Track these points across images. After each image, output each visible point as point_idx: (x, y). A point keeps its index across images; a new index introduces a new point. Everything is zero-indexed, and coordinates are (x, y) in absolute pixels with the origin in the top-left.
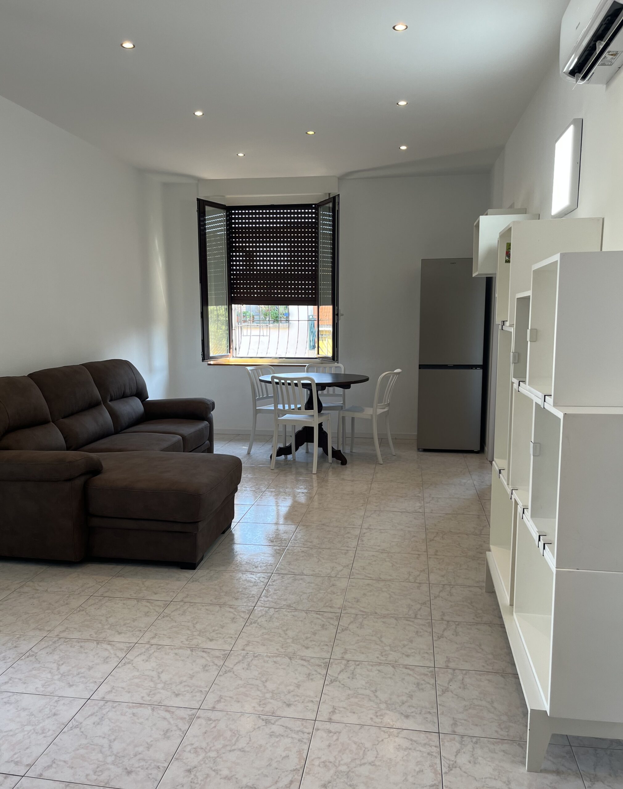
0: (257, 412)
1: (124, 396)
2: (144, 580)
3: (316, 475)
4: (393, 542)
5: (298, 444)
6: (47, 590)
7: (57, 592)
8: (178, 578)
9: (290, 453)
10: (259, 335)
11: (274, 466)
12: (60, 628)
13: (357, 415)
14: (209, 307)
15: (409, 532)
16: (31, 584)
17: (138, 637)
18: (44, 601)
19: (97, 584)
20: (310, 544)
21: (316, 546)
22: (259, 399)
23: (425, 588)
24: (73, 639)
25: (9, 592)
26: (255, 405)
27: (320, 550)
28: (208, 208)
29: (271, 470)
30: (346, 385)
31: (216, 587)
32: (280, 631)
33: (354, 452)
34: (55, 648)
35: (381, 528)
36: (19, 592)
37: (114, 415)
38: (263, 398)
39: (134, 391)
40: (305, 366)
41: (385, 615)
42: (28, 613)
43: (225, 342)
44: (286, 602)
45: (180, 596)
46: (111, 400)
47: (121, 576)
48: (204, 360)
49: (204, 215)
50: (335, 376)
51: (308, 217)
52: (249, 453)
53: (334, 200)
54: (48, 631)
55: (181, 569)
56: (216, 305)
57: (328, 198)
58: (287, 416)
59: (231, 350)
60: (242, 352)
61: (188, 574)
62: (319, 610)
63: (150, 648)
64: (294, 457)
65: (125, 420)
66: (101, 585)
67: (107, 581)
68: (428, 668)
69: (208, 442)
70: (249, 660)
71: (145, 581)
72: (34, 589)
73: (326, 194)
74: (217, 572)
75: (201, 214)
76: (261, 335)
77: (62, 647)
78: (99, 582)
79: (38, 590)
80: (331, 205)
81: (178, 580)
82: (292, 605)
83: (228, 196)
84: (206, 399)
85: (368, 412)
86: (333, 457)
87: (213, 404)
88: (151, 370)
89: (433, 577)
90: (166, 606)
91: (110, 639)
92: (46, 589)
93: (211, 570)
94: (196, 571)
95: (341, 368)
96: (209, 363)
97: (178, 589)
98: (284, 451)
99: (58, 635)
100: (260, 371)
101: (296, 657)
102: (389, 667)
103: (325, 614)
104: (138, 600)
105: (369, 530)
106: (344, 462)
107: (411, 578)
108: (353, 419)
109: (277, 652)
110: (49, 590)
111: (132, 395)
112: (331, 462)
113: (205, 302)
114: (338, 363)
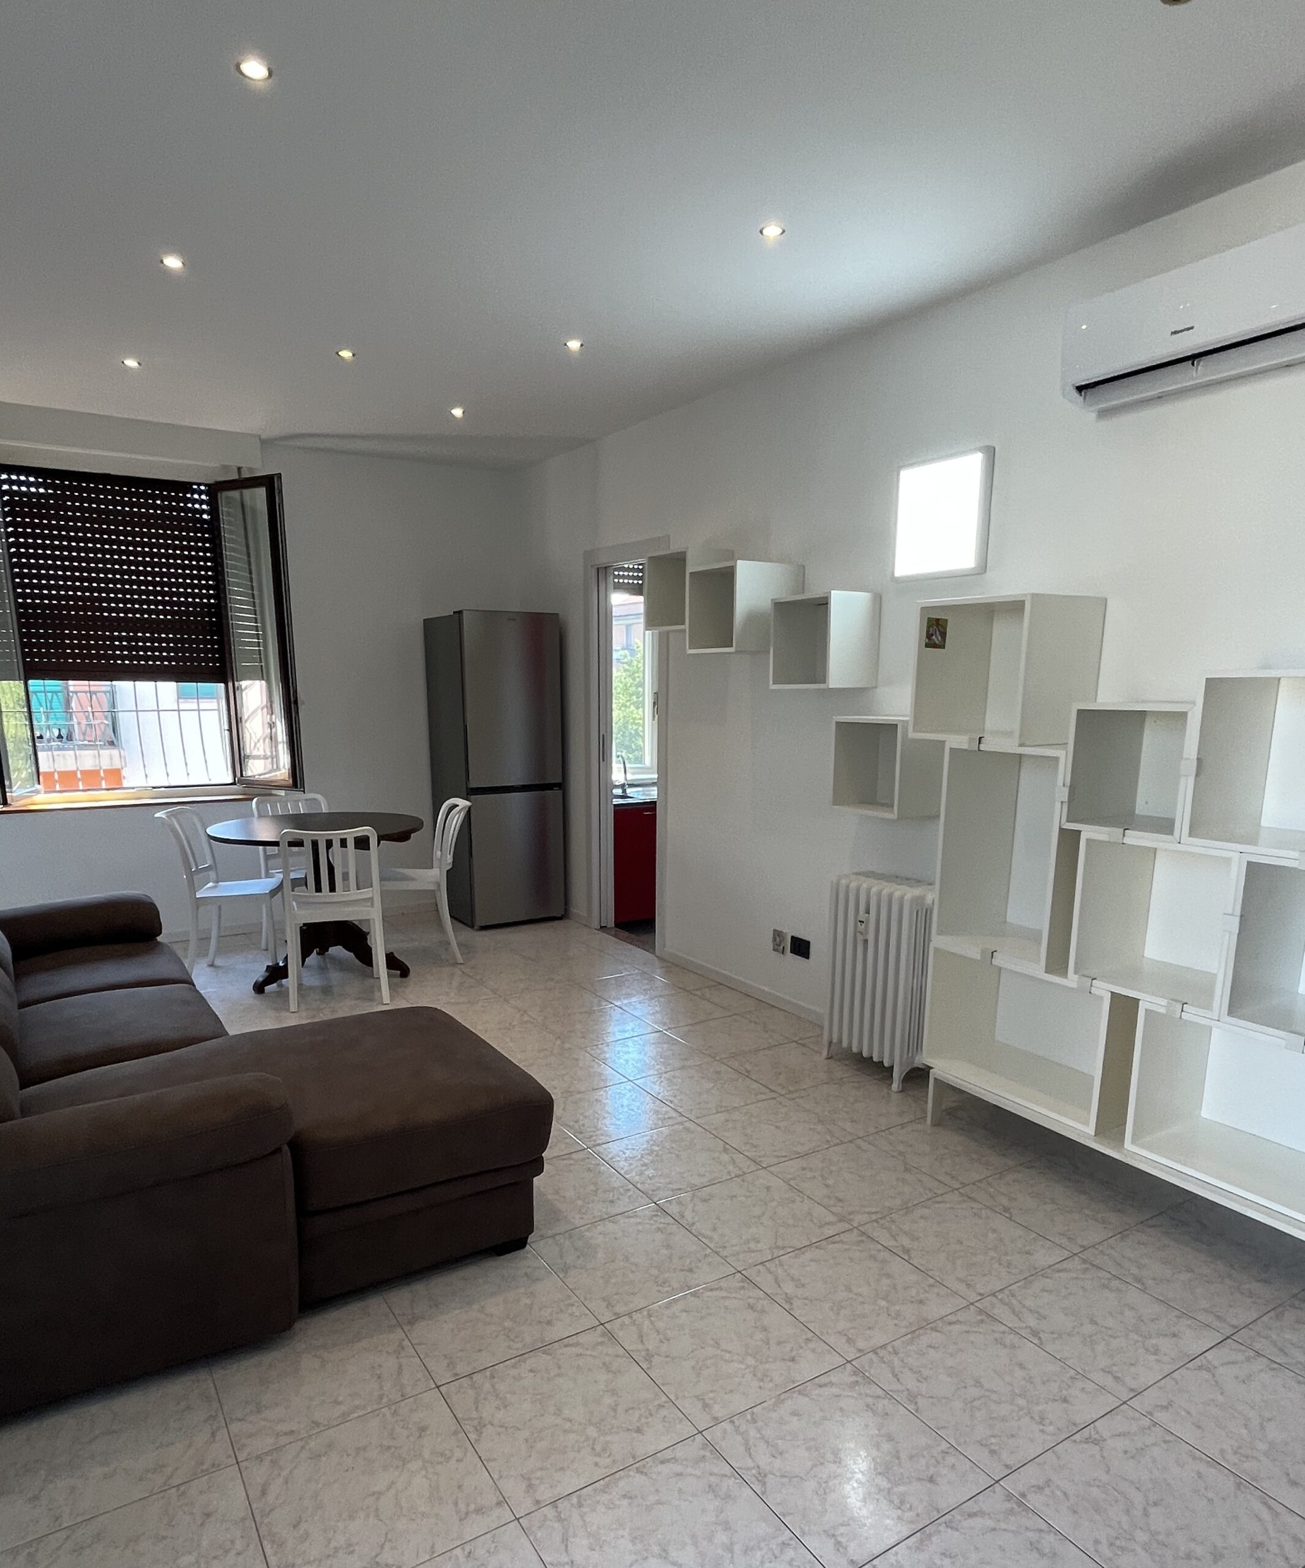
0: (198, 903)
2: (476, 1306)
8: (527, 1274)
26: (193, 890)
44: (761, 1242)
47: (415, 1319)
53: (271, 484)
55: (499, 1256)
61: (526, 1261)
71: (483, 1308)
74: (566, 1236)
81: (534, 1279)
82: (779, 1245)
93: (554, 1238)
94: (529, 1248)
107: (828, 1137)
114: (304, 791)
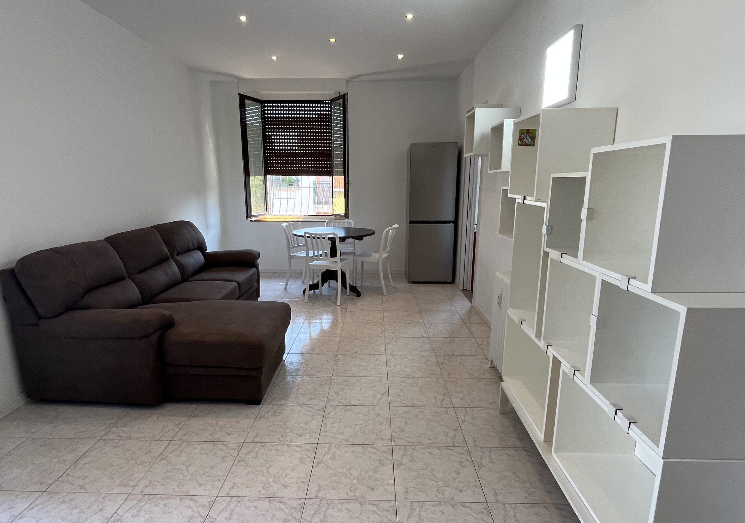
0: (291, 258)
1: (188, 250)
2: (217, 419)
3: (340, 306)
4: (414, 366)
5: (324, 281)
6: (130, 437)
7: (140, 438)
8: (247, 415)
9: (318, 288)
10: (287, 197)
11: (307, 300)
12: (143, 483)
13: (366, 259)
14: (250, 177)
15: (423, 356)
16: (115, 429)
17: (218, 488)
18: (128, 450)
19: (175, 427)
20: (350, 373)
21: (355, 374)
22: (292, 247)
23: (451, 412)
24: (157, 496)
25: (94, 441)
26: (289, 253)
27: (359, 378)
28: (247, 102)
29: (305, 304)
30: (360, 238)
31: (281, 423)
32: (345, 470)
33: (363, 286)
34: (140, 508)
35: (400, 354)
36: (104, 440)
37: (180, 266)
38: (295, 247)
39: (196, 246)
40: (325, 221)
41: (429, 445)
42: (114, 466)
43: (263, 205)
44: (343, 436)
45: (252, 435)
46: (178, 254)
47: (196, 416)
48: (248, 218)
49: (245, 107)
50: (347, 230)
51: (324, 110)
52: (286, 289)
53: (344, 97)
54: (133, 486)
55: (248, 405)
56: (255, 175)
57: (338, 96)
58: (315, 262)
59: (267, 210)
60: (275, 212)
61: (254, 410)
62: (373, 443)
63: (230, 501)
64: (321, 291)
65: (190, 270)
66: (179, 428)
67: (183, 423)
68: (482, 505)
69: (256, 284)
70: (324, 509)
71: (219, 420)
72: (118, 436)
73: (336, 92)
74: (279, 406)
75: (242, 106)
76: (289, 198)
77: (146, 506)
78: (177, 424)
79: (122, 436)
80: (341, 101)
81: (247, 417)
82: (349, 439)
83: (262, 93)
84: (253, 250)
85: (376, 257)
86: (350, 291)
87: (259, 254)
88: (207, 227)
89: (455, 401)
90: (240, 448)
91: (192, 492)
92: (129, 434)
93: (274, 405)
94: (261, 406)
95: (351, 223)
96: (251, 220)
97: (248, 428)
98: (314, 287)
99: (142, 492)
100: (292, 227)
101: (366, 502)
102: (449, 506)
103: (379, 448)
104: (214, 442)
105: (392, 356)
106: (359, 294)
107: (438, 403)
108: (362, 262)
109: (348, 497)
110: (132, 437)
111: (194, 249)
112: (349, 295)
113: (247, 173)
114: (349, 219)
